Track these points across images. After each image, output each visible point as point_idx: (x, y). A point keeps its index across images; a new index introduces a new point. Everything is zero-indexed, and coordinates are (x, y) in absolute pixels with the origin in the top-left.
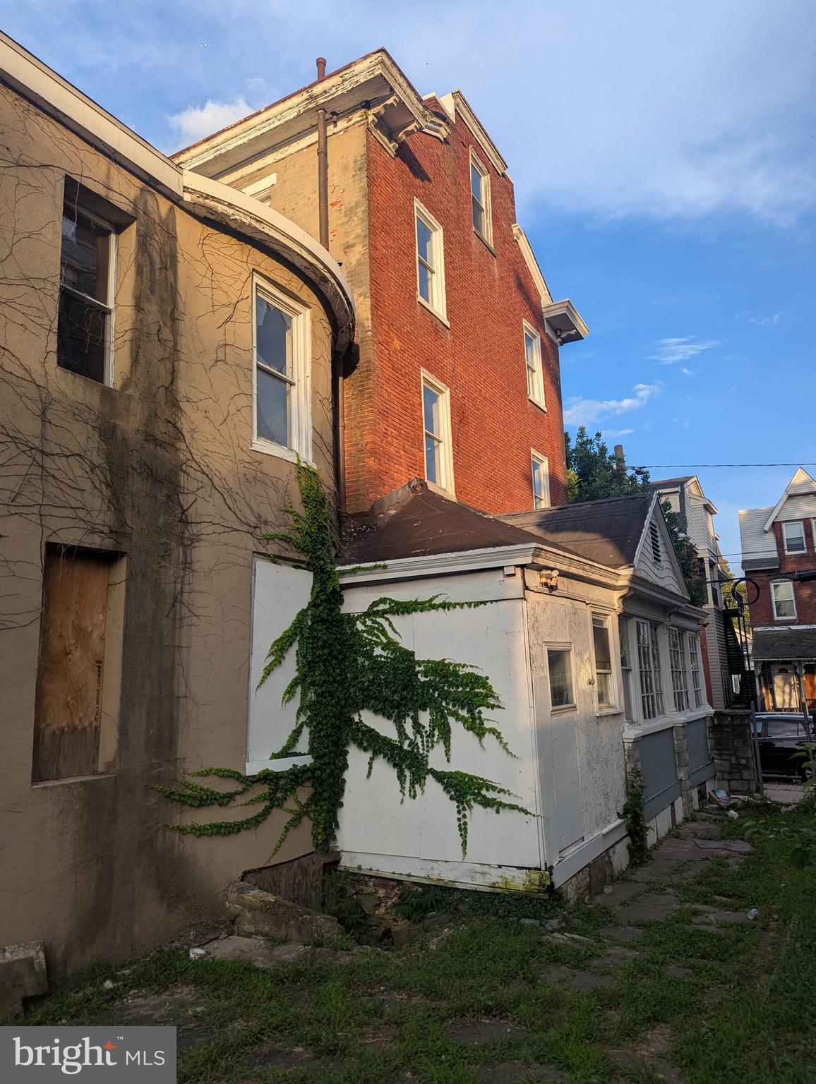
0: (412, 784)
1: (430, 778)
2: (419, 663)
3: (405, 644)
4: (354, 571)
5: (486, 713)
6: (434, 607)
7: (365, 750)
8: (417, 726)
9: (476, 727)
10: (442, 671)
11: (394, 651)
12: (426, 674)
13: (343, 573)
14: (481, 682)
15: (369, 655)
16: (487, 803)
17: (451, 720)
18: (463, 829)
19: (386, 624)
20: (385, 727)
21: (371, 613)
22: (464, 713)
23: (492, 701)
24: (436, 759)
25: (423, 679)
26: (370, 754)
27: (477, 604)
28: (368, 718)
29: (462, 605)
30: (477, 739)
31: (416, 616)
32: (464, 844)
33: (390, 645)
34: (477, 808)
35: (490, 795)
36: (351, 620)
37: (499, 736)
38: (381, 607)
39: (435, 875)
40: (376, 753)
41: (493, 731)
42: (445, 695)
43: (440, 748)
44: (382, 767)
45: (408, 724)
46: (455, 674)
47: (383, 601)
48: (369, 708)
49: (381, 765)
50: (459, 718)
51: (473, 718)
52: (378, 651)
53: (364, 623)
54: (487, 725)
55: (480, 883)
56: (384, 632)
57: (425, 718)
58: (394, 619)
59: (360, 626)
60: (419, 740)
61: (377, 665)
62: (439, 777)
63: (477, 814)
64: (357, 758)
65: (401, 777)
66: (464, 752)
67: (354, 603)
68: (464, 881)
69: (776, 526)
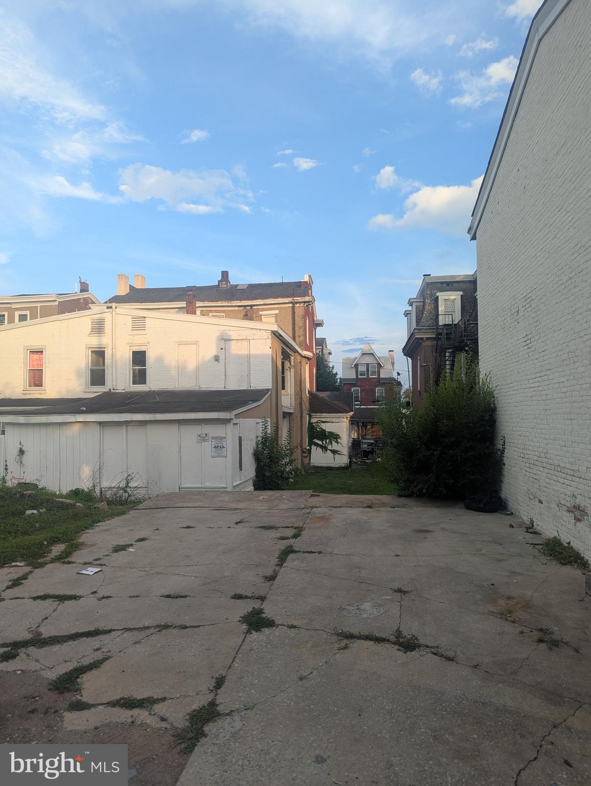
0: (325, 451)
1: (328, 451)
2: (327, 432)
3: (324, 428)
4: (315, 415)
5: (339, 440)
6: (330, 422)
8: (326, 442)
9: (337, 442)
10: (331, 433)
13: (313, 415)
14: (339, 435)
15: (316, 430)
16: (339, 454)
17: (332, 441)
18: (334, 458)
20: (320, 442)
21: (317, 422)
22: (335, 440)
23: (340, 438)
24: (330, 447)
25: (327, 434)
26: (316, 447)
27: (337, 422)
28: (316, 441)
29: (335, 422)
30: (337, 444)
31: (326, 424)
32: (334, 460)
33: (321, 428)
36: (312, 423)
38: (319, 422)
39: (329, 465)
40: (318, 446)
41: (340, 443)
42: (332, 437)
43: (330, 445)
44: (319, 449)
45: (324, 442)
46: (334, 434)
47: (320, 420)
48: (316, 439)
49: (319, 448)
52: (318, 429)
53: (315, 424)
55: (337, 466)
56: (319, 426)
57: (328, 441)
58: (321, 424)
60: (326, 445)
61: (318, 432)
62: (330, 450)
63: (337, 456)
64: (313, 448)
65: (323, 450)
66: (335, 446)
67: (314, 420)
68: (334, 466)
69: (356, 366)
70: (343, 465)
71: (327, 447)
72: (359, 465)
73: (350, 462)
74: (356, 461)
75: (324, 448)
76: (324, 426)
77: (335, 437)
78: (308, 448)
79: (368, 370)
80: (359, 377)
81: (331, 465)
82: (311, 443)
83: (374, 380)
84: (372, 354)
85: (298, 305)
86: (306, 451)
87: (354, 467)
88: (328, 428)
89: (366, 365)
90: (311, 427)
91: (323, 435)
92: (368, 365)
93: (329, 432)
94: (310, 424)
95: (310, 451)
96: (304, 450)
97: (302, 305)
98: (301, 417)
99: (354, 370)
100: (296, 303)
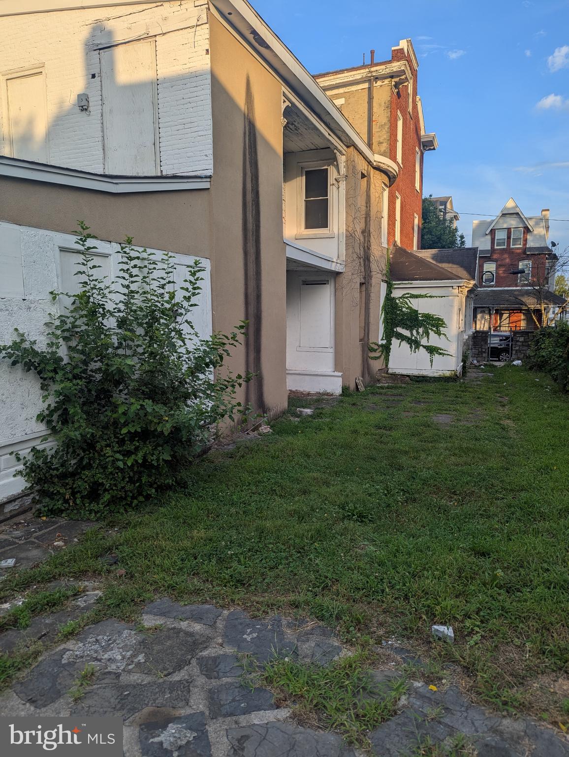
0: (415, 349)
1: (421, 347)
2: (420, 314)
3: (415, 307)
4: (399, 284)
5: (441, 329)
6: (427, 297)
7: (399, 339)
8: (418, 333)
9: (439, 333)
10: (428, 317)
11: (410, 310)
12: (422, 317)
13: (395, 284)
14: (442, 320)
15: (401, 310)
16: (440, 354)
17: (430, 331)
18: (432, 361)
19: (408, 301)
20: (406, 333)
21: (403, 297)
22: (435, 329)
23: (444, 326)
24: (424, 342)
25: (420, 319)
26: (400, 340)
27: (442, 297)
28: (399, 330)
29: (437, 297)
30: (438, 336)
31: (420, 299)
32: (432, 365)
33: (409, 308)
34: (436, 355)
35: (441, 351)
36: (394, 299)
37: (445, 335)
38: (407, 296)
39: (421, 373)
40: (402, 340)
41: (444, 334)
42: (429, 324)
43: (426, 338)
45: (414, 332)
46: (433, 317)
47: (408, 294)
48: (400, 327)
49: (404, 343)
50: (432, 330)
51: (438, 330)
52: (404, 309)
53: (399, 300)
54: (442, 332)
55: (436, 375)
56: (407, 304)
57: (421, 330)
58: (411, 299)
59: (397, 301)
60: (418, 337)
61: (404, 314)
62: (424, 347)
63: (436, 357)
64: (395, 342)
65: (411, 347)
66: (434, 340)
67: (396, 294)
68: (431, 375)
69: (493, 232)
70: (448, 374)
71: (420, 342)
72: (483, 371)
73: (464, 367)
74: (477, 364)
75: (415, 344)
76: (415, 304)
77: (435, 323)
78: (384, 342)
79: (509, 238)
80: (496, 247)
81: (425, 373)
82: (390, 334)
83: (518, 251)
84: (517, 214)
85: (379, 83)
86: (376, 347)
87: (472, 374)
88: (422, 306)
89: (506, 230)
90: (391, 305)
91: (413, 320)
92: (509, 230)
93: (425, 315)
94: (389, 299)
95: (386, 349)
96: (373, 346)
97: (387, 81)
98: (365, 284)
99: (489, 237)
100: (377, 79)
